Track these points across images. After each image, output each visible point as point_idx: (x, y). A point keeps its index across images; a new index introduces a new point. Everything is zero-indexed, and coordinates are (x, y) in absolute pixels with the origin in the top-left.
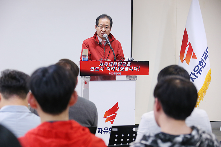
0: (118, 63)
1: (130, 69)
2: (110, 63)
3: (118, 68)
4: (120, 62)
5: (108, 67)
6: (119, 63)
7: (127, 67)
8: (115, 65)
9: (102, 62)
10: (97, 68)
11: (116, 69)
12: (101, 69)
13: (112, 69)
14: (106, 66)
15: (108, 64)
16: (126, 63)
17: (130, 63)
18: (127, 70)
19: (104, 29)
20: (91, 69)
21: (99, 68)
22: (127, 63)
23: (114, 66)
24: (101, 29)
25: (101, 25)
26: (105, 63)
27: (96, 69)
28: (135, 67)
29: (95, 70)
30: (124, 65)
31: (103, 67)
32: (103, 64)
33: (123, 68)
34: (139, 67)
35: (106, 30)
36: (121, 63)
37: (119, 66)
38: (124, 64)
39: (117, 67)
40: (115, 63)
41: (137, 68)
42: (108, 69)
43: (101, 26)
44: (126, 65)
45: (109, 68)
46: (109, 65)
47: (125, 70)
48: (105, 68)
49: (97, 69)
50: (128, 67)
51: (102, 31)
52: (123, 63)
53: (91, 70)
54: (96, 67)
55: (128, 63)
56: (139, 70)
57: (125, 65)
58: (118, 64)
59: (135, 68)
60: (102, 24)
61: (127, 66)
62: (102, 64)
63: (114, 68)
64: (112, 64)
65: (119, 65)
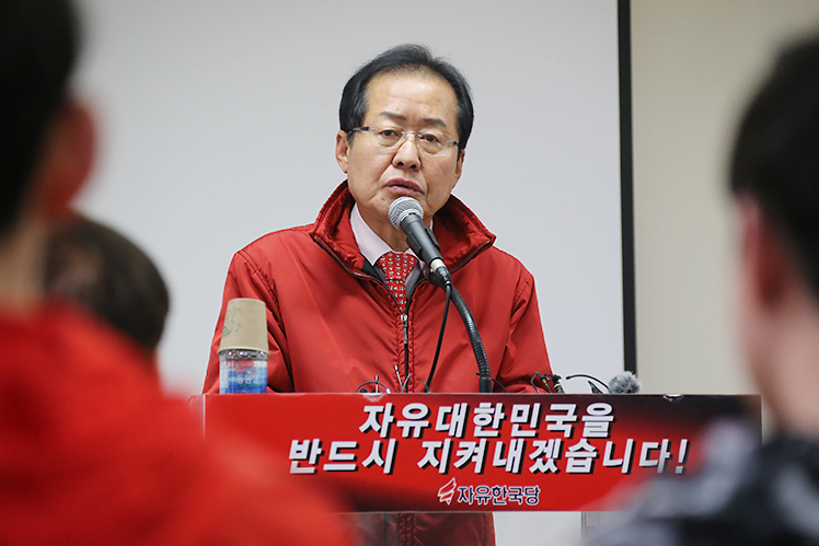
0: (507, 410)
1: (607, 462)
2: (443, 410)
3: (515, 453)
4: (530, 401)
5: (431, 445)
6: (516, 408)
7: (583, 443)
8: (488, 427)
9: (382, 403)
10: (339, 451)
11: (497, 462)
12: (374, 456)
13: (467, 455)
14: (416, 434)
15: (431, 416)
16: (571, 408)
17: (608, 408)
18: (588, 463)
19: (408, 149)
20: (293, 455)
21: (361, 451)
22: (581, 411)
23: (478, 432)
24: (391, 149)
25: (392, 117)
26: (406, 412)
27: (333, 455)
28: (646, 446)
29: (327, 467)
30: (559, 423)
31: (392, 442)
32: (388, 418)
33: (551, 448)
34: (684, 442)
35: (424, 155)
36: (537, 406)
37: (515, 432)
38: (560, 419)
39: (499, 445)
40: (484, 410)
41: (664, 454)
42: (430, 457)
43: (388, 125)
44: (578, 426)
45: (438, 453)
46: (440, 426)
47: (569, 469)
48: (409, 448)
49: (340, 459)
50: (590, 440)
51: (400, 165)
52: (554, 407)
53: (294, 468)
54: (335, 445)
55: (590, 409)
56: (679, 469)
57: (568, 429)
58: (514, 418)
59: (651, 454)
60: (395, 107)
61: (587, 433)
62: (379, 417)
63: (481, 450)
64: (458, 418)
65: (522, 426)
